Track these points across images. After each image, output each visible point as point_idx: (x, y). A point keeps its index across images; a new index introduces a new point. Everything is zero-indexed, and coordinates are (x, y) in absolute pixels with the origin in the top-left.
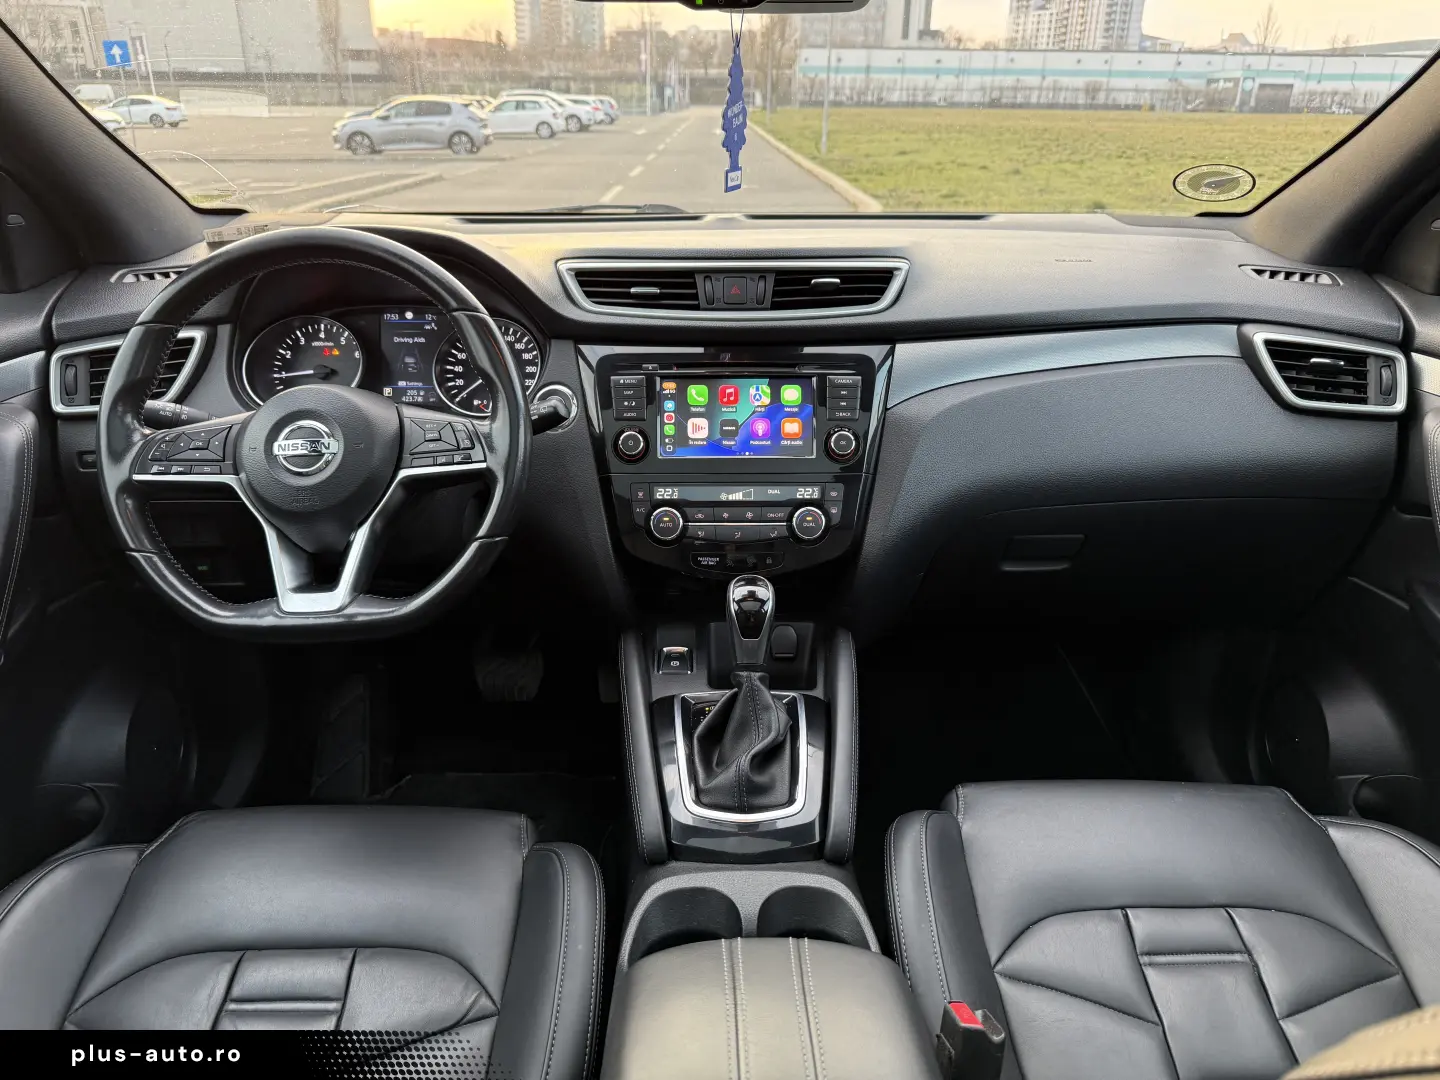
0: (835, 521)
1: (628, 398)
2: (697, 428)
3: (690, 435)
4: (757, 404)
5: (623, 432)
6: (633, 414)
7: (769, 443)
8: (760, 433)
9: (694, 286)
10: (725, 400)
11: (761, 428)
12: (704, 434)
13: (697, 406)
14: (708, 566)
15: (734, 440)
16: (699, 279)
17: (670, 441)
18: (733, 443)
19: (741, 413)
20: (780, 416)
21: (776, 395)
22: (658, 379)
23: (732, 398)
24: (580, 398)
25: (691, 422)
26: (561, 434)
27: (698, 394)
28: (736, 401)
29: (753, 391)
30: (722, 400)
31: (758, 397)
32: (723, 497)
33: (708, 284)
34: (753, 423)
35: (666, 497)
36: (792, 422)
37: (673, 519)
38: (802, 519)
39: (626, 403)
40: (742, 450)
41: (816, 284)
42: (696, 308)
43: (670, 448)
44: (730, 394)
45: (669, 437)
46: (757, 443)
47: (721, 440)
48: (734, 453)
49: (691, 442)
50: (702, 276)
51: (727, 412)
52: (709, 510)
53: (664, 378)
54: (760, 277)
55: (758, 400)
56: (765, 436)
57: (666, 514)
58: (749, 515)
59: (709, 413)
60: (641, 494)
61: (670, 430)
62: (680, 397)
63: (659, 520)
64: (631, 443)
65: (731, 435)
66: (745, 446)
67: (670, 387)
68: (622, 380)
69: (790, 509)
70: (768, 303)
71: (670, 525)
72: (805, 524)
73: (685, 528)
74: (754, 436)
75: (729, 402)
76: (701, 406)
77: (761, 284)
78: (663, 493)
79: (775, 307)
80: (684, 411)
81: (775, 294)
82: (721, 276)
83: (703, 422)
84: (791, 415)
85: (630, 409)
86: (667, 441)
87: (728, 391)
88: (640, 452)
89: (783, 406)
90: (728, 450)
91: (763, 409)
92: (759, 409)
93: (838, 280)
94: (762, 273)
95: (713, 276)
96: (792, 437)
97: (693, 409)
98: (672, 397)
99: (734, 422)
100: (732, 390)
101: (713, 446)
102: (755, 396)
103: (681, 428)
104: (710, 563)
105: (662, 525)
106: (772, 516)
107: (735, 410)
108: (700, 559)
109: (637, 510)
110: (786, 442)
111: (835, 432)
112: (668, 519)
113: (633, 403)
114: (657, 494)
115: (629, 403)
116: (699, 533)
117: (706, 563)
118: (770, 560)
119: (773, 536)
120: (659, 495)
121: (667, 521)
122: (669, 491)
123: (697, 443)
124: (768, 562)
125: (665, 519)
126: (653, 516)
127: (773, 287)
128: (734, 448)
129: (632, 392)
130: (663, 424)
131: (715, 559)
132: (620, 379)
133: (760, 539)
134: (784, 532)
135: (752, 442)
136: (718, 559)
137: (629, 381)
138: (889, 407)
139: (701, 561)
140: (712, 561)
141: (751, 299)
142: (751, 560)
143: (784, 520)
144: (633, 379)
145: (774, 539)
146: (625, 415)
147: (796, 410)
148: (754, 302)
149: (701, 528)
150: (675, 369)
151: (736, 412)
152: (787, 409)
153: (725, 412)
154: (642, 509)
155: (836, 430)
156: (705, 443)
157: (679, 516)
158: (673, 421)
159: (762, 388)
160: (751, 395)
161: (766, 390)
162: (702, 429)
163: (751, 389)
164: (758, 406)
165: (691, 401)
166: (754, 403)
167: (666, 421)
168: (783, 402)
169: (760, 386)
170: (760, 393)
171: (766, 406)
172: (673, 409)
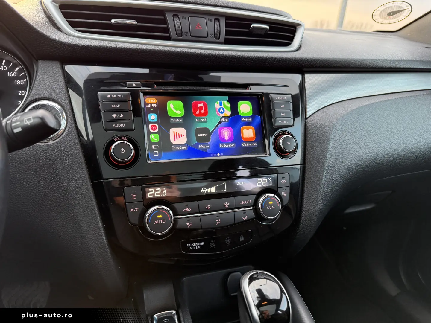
0: (286, 201)
1: (117, 111)
2: (177, 136)
3: (172, 141)
4: (221, 115)
5: (113, 142)
6: (122, 125)
7: (233, 145)
8: (226, 138)
9: (165, 21)
10: (198, 112)
11: (226, 134)
12: (183, 140)
13: (176, 118)
14: (195, 251)
15: (207, 144)
16: (169, 17)
17: (155, 147)
18: (207, 147)
19: (211, 123)
20: (241, 123)
21: (234, 109)
22: (141, 95)
23: (203, 111)
24: (69, 111)
25: (172, 131)
26: (51, 145)
27: (175, 107)
28: (206, 114)
29: (217, 106)
30: (195, 113)
31: (221, 110)
32: (204, 191)
33: (177, 21)
34: (220, 131)
35: (156, 196)
36: (248, 129)
37: (165, 215)
38: (265, 203)
39: (114, 116)
40: (215, 153)
41: (254, 27)
42: (168, 39)
43: (156, 154)
44: (201, 108)
45: (155, 143)
46: (225, 146)
47: (197, 145)
48: (208, 155)
49: (174, 148)
50: (172, 14)
51: (200, 123)
52: (195, 203)
53: (146, 94)
54: (216, 19)
55: (222, 113)
56: (230, 141)
57: (158, 212)
58: (227, 204)
59: (185, 123)
61: (155, 138)
62: (162, 111)
63: (154, 215)
64: (123, 151)
65: (205, 140)
66: (217, 149)
67: (152, 101)
68: (109, 95)
69: (255, 196)
70: (223, 39)
71: (164, 221)
72: (269, 208)
73: (176, 221)
74: (222, 140)
75: (201, 114)
76: (179, 118)
77: (217, 24)
78: (154, 193)
79: (228, 42)
80: (166, 122)
81: (227, 33)
82: (187, 15)
83: (182, 131)
84: (248, 124)
85: (118, 120)
86: (153, 147)
87: (199, 105)
88: (132, 157)
89: (241, 117)
90: (203, 153)
91: (227, 120)
92: (224, 120)
93: (267, 27)
94: (216, 16)
95: (180, 15)
96: (249, 141)
97: (173, 120)
98: (154, 111)
99: (206, 130)
100: (202, 105)
101: (192, 150)
103: (164, 136)
104: (197, 248)
105: (156, 222)
106: (243, 203)
107: (206, 120)
108: (189, 245)
109: (132, 210)
110: (245, 145)
111: (280, 135)
112: (161, 216)
113: (120, 115)
114: (149, 194)
115: (117, 115)
116: (188, 224)
117: (194, 248)
118: (243, 238)
119: (244, 219)
120: (151, 195)
121: (160, 219)
122: (158, 191)
123: (178, 148)
124: (241, 240)
125: (158, 216)
126: (147, 215)
127: (226, 27)
128: (208, 151)
129: (119, 105)
130: (149, 133)
131: (201, 244)
132: (107, 94)
133: (236, 222)
134: (252, 215)
135: (221, 145)
136: (203, 243)
137: (115, 96)
138: (307, 117)
139: (190, 247)
140: (198, 246)
141: (210, 34)
142: (228, 240)
143: (252, 205)
144: (119, 94)
145: (246, 221)
146: (114, 125)
147: (249, 120)
148: (213, 37)
149: (189, 219)
150: (155, 87)
151: (207, 122)
152: (243, 119)
153: (198, 122)
154: (136, 210)
155: (280, 134)
156: (185, 147)
157: (170, 212)
158: (157, 130)
159: (224, 103)
160: (217, 109)
161: (227, 104)
162: (181, 136)
163: (216, 104)
164: (223, 117)
165: (170, 114)
166: (219, 115)
167: (151, 130)
168: (240, 114)
169: (222, 102)
170: (223, 107)
171: (228, 117)
172: (156, 120)
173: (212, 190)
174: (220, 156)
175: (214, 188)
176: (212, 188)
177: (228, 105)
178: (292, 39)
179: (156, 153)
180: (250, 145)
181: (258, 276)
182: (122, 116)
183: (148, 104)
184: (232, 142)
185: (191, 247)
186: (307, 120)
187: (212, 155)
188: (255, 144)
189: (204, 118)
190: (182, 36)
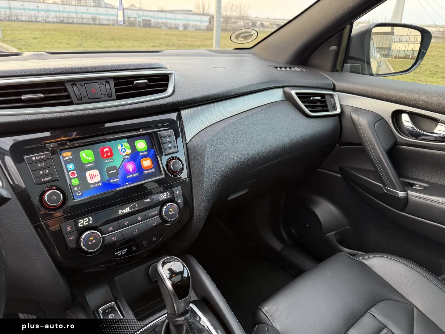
0: (182, 205)
1: (42, 168)
2: (92, 177)
3: (89, 181)
4: (124, 154)
5: (44, 192)
6: (49, 178)
7: (137, 174)
8: (131, 170)
9: (65, 90)
10: (105, 156)
11: (130, 167)
12: (98, 179)
13: (89, 163)
14: (122, 256)
15: (117, 178)
16: (69, 86)
17: (77, 188)
18: (117, 180)
19: (117, 161)
20: (140, 157)
21: (133, 147)
22: (59, 152)
23: (109, 154)
25: (88, 174)
27: (87, 155)
28: (112, 155)
29: (119, 147)
30: (102, 156)
31: (123, 150)
32: (121, 213)
33: (75, 88)
34: (125, 165)
35: (85, 224)
36: (146, 160)
37: (95, 237)
38: (167, 211)
39: (41, 172)
40: (124, 183)
41: (136, 83)
42: (71, 103)
44: (107, 152)
45: (76, 186)
46: (131, 176)
47: (109, 180)
48: (119, 186)
49: (91, 186)
50: (70, 84)
51: (108, 163)
52: (116, 223)
54: (106, 82)
55: (124, 152)
56: (134, 172)
57: (90, 235)
58: (139, 218)
59: (97, 165)
60: (69, 228)
61: (75, 182)
62: (77, 160)
63: (87, 239)
64: (54, 198)
66: (125, 180)
67: (67, 155)
69: (159, 207)
70: (114, 96)
71: (95, 241)
72: (170, 213)
73: (103, 238)
74: (128, 172)
75: (108, 157)
76: (92, 163)
77: (108, 86)
78: (83, 222)
79: (118, 98)
80: (81, 169)
81: (117, 91)
82: (83, 83)
83: (96, 172)
84: (145, 156)
85: (45, 175)
87: (105, 150)
89: (139, 152)
90: (116, 185)
91: (129, 157)
92: (126, 157)
94: (106, 79)
95: (77, 83)
96: (148, 168)
97: (87, 166)
98: (71, 161)
99: (114, 168)
100: (107, 149)
101: (106, 184)
102: (122, 150)
103: (82, 178)
104: (123, 253)
105: (89, 243)
106: (151, 214)
107: (112, 160)
108: (117, 253)
109: (70, 239)
110: (146, 172)
111: (170, 161)
112: (92, 238)
113: (46, 171)
114: (79, 224)
115: (43, 171)
116: (113, 239)
117: (120, 254)
118: (155, 238)
119: (154, 225)
120: (81, 224)
121: (92, 240)
122: (86, 220)
123: (95, 185)
124: (154, 240)
125: (90, 239)
126: (82, 240)
127: (115, 87)
128: (118, 183)
129: (43, 164)
130: (71, 179)
131: (125, 250)
132: (32, 157)
133: (148, 229)
134: (159, 220)
135: (128, 176)
136: (127, 249)
137: (39, 157)
138: (187, 142)
139: (117, 254)
140: (124, 252)
141: (104, 95)
142: (145, 243)
143: (158, 214)
144: (42, 155)
145: (155, 226)
146: (43, 180)
147: (146, 153)
148: (106, 96)
149: (113, 235)
150: (68, 143)
151: (113, 161)
152: (141, 154)
153: (107, 163)
154: (73, 237)
155: (170, 159)
156: (100, 184)
157: (98, 233)
158: (76, 176)
159: (125, 145)
160: (120, 150)
161: (126, 145)
162: (96, 176)
163: (118, 146)
164: (125, 155)
165: (84, 161)
166: (122, 154)
167: (71, 177)
168: (139, 150)
169: (123, 144)
170: (124, 147)
171: (129, 154)
172: (74, 168)
173: (127, 210)
174: (129, 184)
175: (128, 208)
176: (126, 209)
177: (128, 145)
178: (167, 85)
179: (79, 193)
180: (150, 171)
181: (168, 261)
182: (47, 171)
183: (65, 157)
184: (136, 172)
185: (119, 254)
186: (188, 145)
187: (122, 185)
188: (153, 170)
189: (111, 159)
190: (82, 100)
